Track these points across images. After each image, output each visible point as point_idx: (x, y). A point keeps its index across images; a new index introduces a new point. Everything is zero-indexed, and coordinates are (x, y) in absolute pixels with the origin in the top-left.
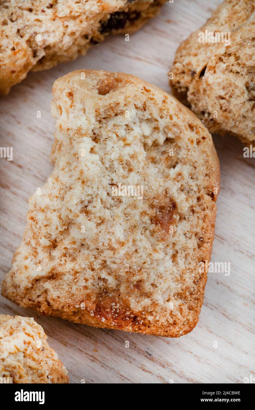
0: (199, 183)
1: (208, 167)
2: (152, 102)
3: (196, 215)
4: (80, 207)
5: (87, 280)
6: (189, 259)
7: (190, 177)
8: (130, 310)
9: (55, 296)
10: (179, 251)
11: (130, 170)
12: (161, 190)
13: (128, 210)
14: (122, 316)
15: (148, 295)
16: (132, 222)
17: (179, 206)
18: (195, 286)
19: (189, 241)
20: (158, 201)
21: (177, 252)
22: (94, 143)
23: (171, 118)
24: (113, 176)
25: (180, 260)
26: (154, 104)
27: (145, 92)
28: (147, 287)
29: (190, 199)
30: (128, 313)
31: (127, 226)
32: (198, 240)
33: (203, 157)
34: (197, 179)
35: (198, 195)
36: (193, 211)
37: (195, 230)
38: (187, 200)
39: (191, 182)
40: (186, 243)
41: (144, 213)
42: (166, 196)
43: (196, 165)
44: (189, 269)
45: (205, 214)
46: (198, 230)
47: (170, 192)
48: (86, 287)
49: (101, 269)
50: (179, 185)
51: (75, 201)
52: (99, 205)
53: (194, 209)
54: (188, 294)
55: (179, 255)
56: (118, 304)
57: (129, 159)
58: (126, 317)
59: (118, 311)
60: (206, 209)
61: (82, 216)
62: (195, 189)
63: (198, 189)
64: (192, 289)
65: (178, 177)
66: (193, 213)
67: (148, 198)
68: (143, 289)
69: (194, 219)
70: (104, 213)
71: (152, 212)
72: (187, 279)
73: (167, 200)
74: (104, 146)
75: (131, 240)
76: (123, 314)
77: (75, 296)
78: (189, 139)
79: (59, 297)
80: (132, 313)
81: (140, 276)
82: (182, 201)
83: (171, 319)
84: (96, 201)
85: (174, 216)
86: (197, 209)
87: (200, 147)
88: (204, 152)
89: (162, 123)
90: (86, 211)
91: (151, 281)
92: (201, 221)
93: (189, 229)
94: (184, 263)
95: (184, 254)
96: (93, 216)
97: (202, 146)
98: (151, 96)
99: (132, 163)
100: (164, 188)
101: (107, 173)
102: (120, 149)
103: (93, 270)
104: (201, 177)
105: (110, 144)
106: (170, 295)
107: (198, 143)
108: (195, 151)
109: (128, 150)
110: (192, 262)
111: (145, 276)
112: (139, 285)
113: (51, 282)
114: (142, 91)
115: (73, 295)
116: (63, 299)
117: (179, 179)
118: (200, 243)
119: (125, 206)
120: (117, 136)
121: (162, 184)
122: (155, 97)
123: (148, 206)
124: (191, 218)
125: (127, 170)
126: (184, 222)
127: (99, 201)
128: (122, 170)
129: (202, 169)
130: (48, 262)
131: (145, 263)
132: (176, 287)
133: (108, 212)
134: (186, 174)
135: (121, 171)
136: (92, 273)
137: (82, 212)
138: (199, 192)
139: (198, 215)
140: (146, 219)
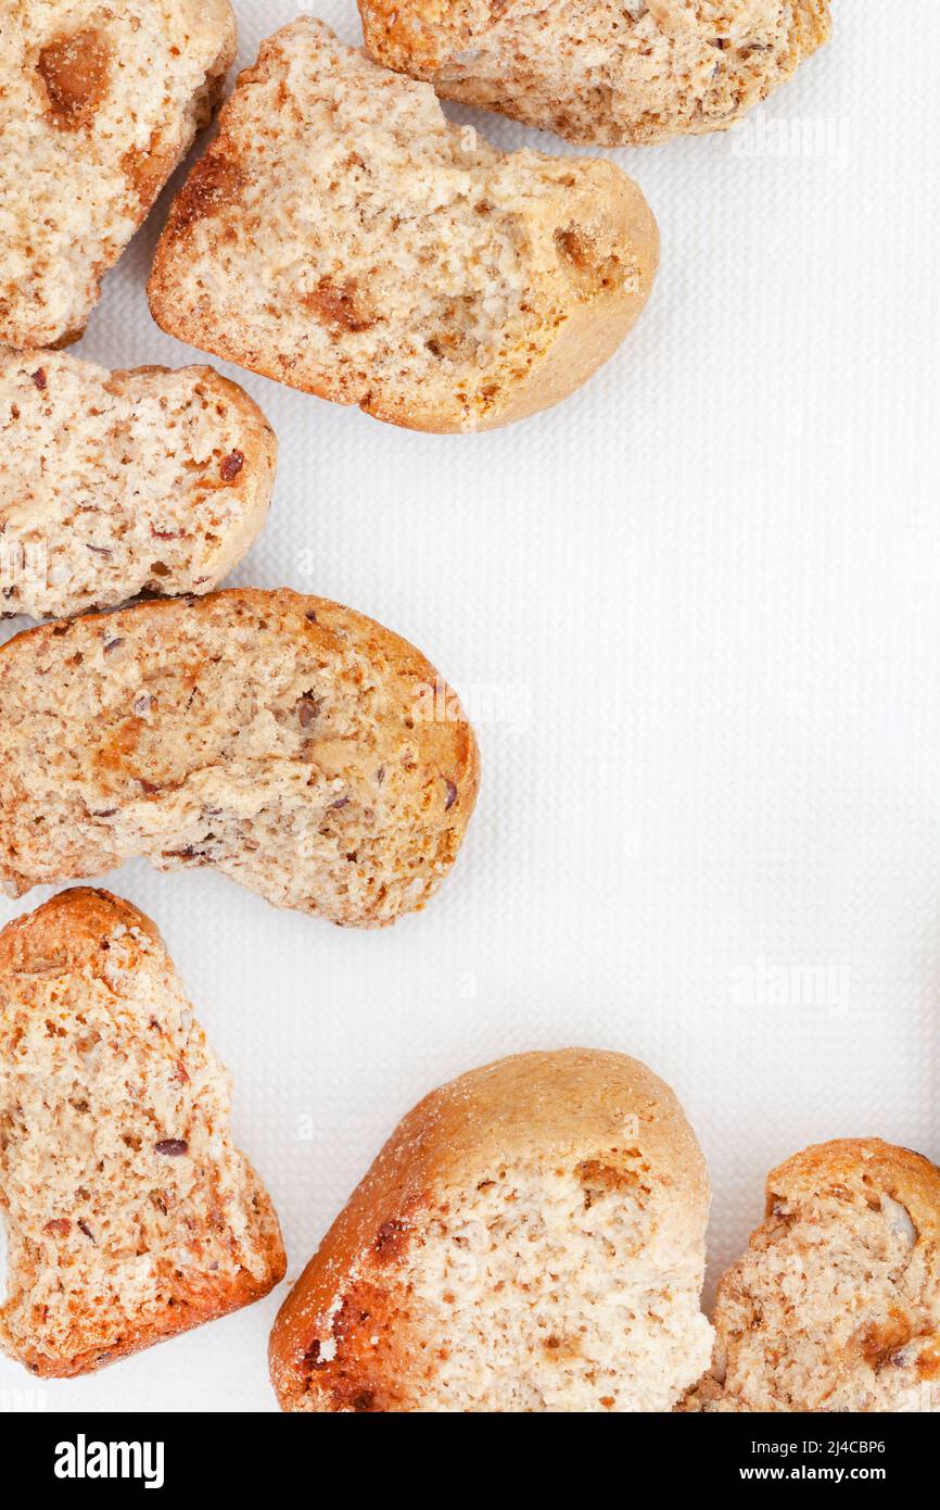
0: (392, 382)
1: (415, 404)
2: (534, 324)
3: (335, 364)
4: (361, 153)
5: (261, 149)
6: (261, 335)
7: (406, 370)
8: (202, 216)
9: (248, 93)
10: (278, 321)
11: (422, 260)
12: (383, 309)
13: (349, 239)
14: (196, 201)
15: (213, 249)
16: (326, 241)
17: (354, 336)
18: (218, 336)
19: (292, 342)
20: (362, 297)
21: (279, 317)
22: (473, 204)
23: (503, 354)
24: (412, 226)
25: (264, 319)
26: (531, 328)
27: (554, 317)
28: (225, 251)
29: (364, 359)
30: (198, 213)
31: (323, 229)
32: (292, 358)
33: (433, 398)
34: (398, 382)
35: (370, 376)
36: (343, 361)
37: (309, 356)
38: (364, 354)
39: (394, 370)
40: (290, 336)
41: (340, 265)
42: (373, 315)
43: (423, 384)
44: (246, 331)
45: (334, 380)
46: (307, 361)
47: (380, 326)
48: (248, 146)
49: (272, 177)
50: (394, 346)
51: (370, 145)
52: (361, 187)
53: (347, 364)
54: (207, 320)
55: (273, 318)
56: (217, 200)
57: (440, 261)
58: (194, 208)
59: (206, 197)
60: (342, 384)
61: (344, 154)
62: (381, 374)
63: (381, 379)
64: (212, 330)
65: (408, 347)
66: (341, 361)
67: (370, 281)
68: (225, 243)
69: (331, 358)
70: (347, 195)
71: (339, 280)
72: (229, 324)
73: (366, 318)
74: (469, 222)
75: (295, 233)
76: (198, 204)
77: (239, 126)
78: (466, 380)
79: (246, 99)
80: (196, 219)
81: (243, 242)
82: (363, 345)
83: (170, 283)
84: (368, 185)
85: (336, 324)
86: (345, 369)
87: (455, 399)
88: (441, 404)
89: (498, 335)
90: (354, 160)
91: (235, 259)
92: (321, 370)
93: (312, 346)
94: (257, 326)
95: (272, 328)
96: (342, 172)
97: (454, 401)
98: (544, 325)
99: (434, 266)
100: (387, 317)
101: (419, 216)
102: (458, 248)
103: (275, 165)
104: (399, 389)
105: (470, 232)
106: (209, 288)
107: (462, 397)
108: (446, 387)
109: (455, 264)
110: (257, 339)
111: (241, 248)
112: (231, 235)
113: (276, 92)
114: (557, 311)
115: (241, 123)
116: (241, 106)
117: (404, 348)
118: (287, 361)
119: (358, 235)
120: (484, 248)
121: (395, 314)
122: (541, 331)
123: (353, 276)
124: (332, 355)
125: (423, 254)
126: (327, 341)
127: (368, 190)
128: (421, 244)
129: (414, 393)
130: (310, 93)
131: (262, 251)
132: (219, 303)
133: (349, 201)
134: (411, 362)
135: (420, 241)
136: (271, 161)
137: (354, 154)
138: (374, 379)
139: (335, 368)
140: (327, 269)
